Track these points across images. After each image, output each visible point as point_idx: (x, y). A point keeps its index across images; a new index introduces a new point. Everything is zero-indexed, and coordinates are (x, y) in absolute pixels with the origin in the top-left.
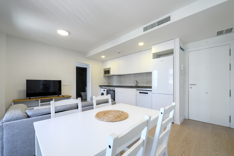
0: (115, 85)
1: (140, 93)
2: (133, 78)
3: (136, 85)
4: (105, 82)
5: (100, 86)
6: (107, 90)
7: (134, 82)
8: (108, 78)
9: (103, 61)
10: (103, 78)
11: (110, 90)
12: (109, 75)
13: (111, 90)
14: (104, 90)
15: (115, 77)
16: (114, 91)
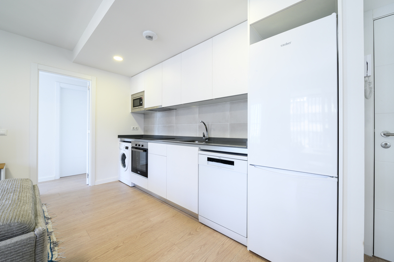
0: (157, 134)
1: (210, 159)
2: (197, 115)
3: (204, 136)
4: (136, 126)
5: (120, 136)
6: (132, 147)
7: (200, 127)
8: (145, 118)
9: (130, 77)
10: (131, 117)
11: (138, 146)
12: (142, 109)
13: (141, 147)
14: (127, 148)
15: (158, 115)
16: (146, 151)
